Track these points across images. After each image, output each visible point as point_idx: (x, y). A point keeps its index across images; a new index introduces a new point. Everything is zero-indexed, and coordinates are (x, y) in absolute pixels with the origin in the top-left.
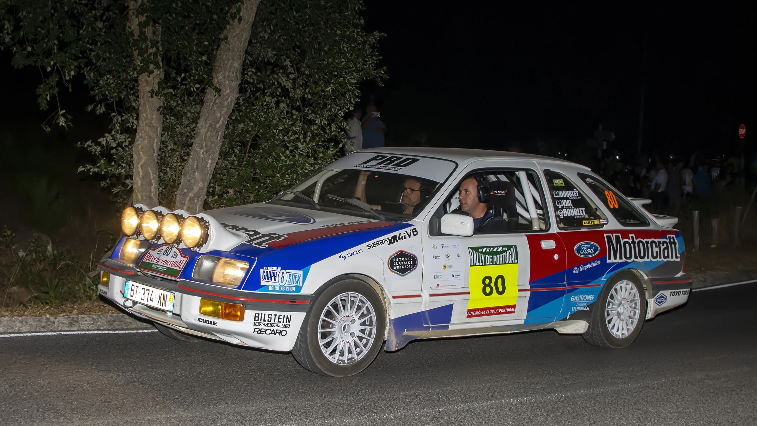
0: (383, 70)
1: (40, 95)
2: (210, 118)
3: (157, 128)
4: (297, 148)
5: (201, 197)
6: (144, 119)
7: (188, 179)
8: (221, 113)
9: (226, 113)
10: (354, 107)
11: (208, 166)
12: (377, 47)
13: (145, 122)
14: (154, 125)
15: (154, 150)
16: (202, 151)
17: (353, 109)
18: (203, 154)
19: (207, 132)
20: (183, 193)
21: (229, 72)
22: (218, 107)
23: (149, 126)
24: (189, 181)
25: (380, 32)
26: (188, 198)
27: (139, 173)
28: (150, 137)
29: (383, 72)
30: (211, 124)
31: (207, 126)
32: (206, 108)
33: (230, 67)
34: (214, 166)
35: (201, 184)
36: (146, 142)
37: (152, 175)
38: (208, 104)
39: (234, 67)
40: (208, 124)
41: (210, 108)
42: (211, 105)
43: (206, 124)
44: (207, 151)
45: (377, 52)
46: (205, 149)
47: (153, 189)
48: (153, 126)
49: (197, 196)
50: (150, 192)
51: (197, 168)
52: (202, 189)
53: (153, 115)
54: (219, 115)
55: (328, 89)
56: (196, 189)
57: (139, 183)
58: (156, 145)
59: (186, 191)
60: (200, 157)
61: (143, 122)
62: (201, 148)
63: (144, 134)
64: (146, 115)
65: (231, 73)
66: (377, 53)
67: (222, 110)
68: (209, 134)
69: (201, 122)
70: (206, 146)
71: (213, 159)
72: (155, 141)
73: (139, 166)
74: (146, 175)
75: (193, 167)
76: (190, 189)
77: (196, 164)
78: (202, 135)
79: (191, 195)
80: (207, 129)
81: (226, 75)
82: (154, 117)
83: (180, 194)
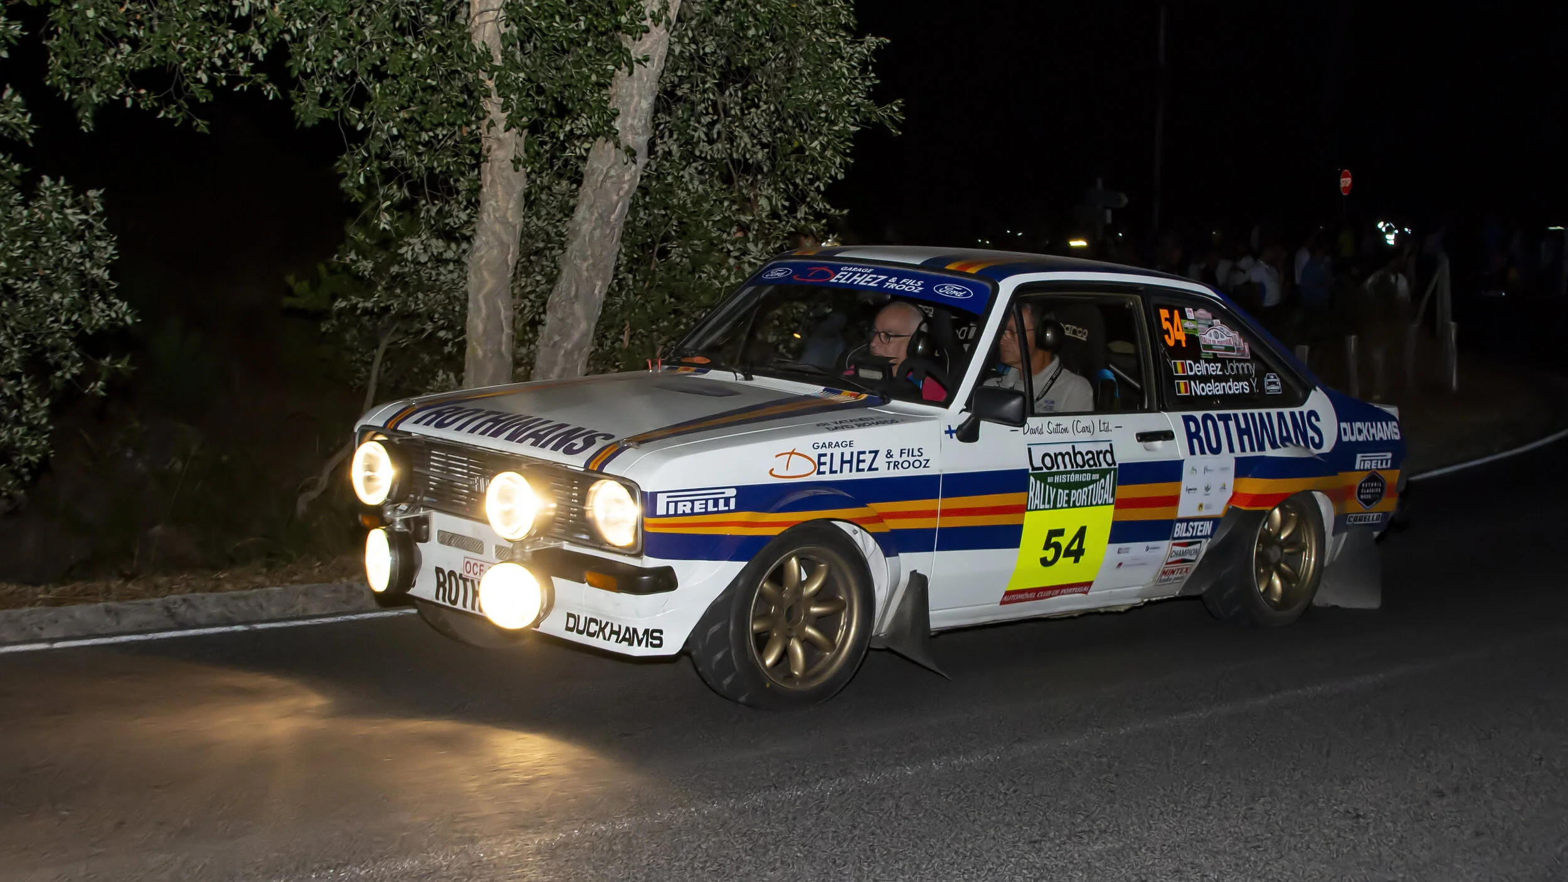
0: (896, 105)
1: (345, 175)
2: (599, 204)
3: (516, 225)
4: (745, 252)
5: (585, 349)
6: (491, 210)
7: (559, 315)
8: (618, 194)
9: (627, 192)
10: (844, 173)
11: (596, 291)
12: (872, 63)
13: (494, 215)
14: (511, 220)
15: (508, 266)
16: (585, 265)
17: (843, 177)
18: (587, 270)
19: (594, 229)
20: (552, 342)
21: (634, 118)
22: (613, 183)
23: (502, 223)
24: (562, 320)
25: (877, 36)
26: (562, 352)
27: (479, 309)
28: (502, 243)
29: (896, 109)
30: (601, 215)
31: (594, 218)
32: (591, 186)
33: (636, 111)
34: (605, 291)
35: (583, 326)
36: (496, 252)
37: (503, 312)
38: (595, 177)
39: (641, 109)
40: (596, 215)
41: (599, 184)
42: (600, 179)
43: (592, 214)
44: (594, 265)
45: (873, 71)
46: (591, 261)
47: (504, 338)
48: (509, 223)
49: (579, 346)
50: (500, 344)
51: (576, 296)
52: (585, 335)
53: (508, 202)
54: (615, 198)
55: (813, 145)
56: (576, 336)
57: (481, 328)
58: (512, 258)
59: (557, 338)
60: (580, 275)
61: (489, 215)
62: (585, 259)
63: (491, 239)
64: (497, 202)
65: (636, 120)
66: (873, 75)
67: (621, 189)
68: (597, 233)
69: (581, 213)
70: (593, 255)
71: (604, 280)
72: (511, 249)
73: (480, 297)
74: (494, 312)
75: (568, 294)
76: (566, 336)
77: (574, 289)
78: (584, 236)
79: (568, 346)
80: (593, 224)
81: (629, 124)
82: (511, 206)
83: (547, 346)
